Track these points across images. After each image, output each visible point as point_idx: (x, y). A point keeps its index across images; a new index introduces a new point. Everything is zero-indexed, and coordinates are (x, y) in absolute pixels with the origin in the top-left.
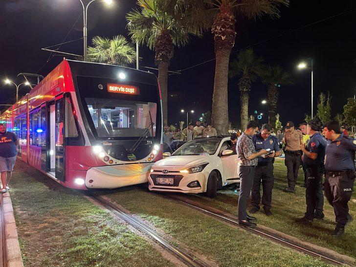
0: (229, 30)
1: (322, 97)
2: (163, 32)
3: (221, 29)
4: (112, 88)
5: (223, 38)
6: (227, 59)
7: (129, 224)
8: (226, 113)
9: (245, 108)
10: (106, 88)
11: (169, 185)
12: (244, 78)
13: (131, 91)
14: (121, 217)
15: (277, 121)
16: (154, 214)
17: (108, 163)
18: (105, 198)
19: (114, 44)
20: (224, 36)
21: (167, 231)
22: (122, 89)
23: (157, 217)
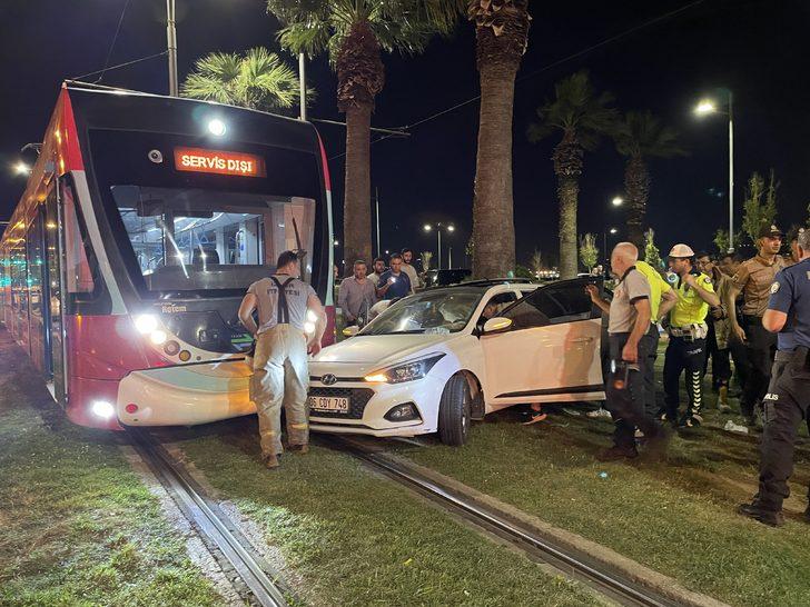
0: (513, 10)
1: (755, 183)
2: (355, 28)
3: (490, 9)
4: (190, 161)
5: (497, 31)
6: (507, 87)
7: (199, 534)
8: (509, 223)
9: (570, 215)
10: (170, 160)
11: (338, 415)
12: (565, 142)
13: (245, 167)
14: (185, 512)
15: (650, 246)
16: (277, 501)
17: (176, 359)
18: (173, 450)
19: (247, 67)
20: (499, 26)
21: (296, 559)
22: (218, 164)
23: (282, 511)
